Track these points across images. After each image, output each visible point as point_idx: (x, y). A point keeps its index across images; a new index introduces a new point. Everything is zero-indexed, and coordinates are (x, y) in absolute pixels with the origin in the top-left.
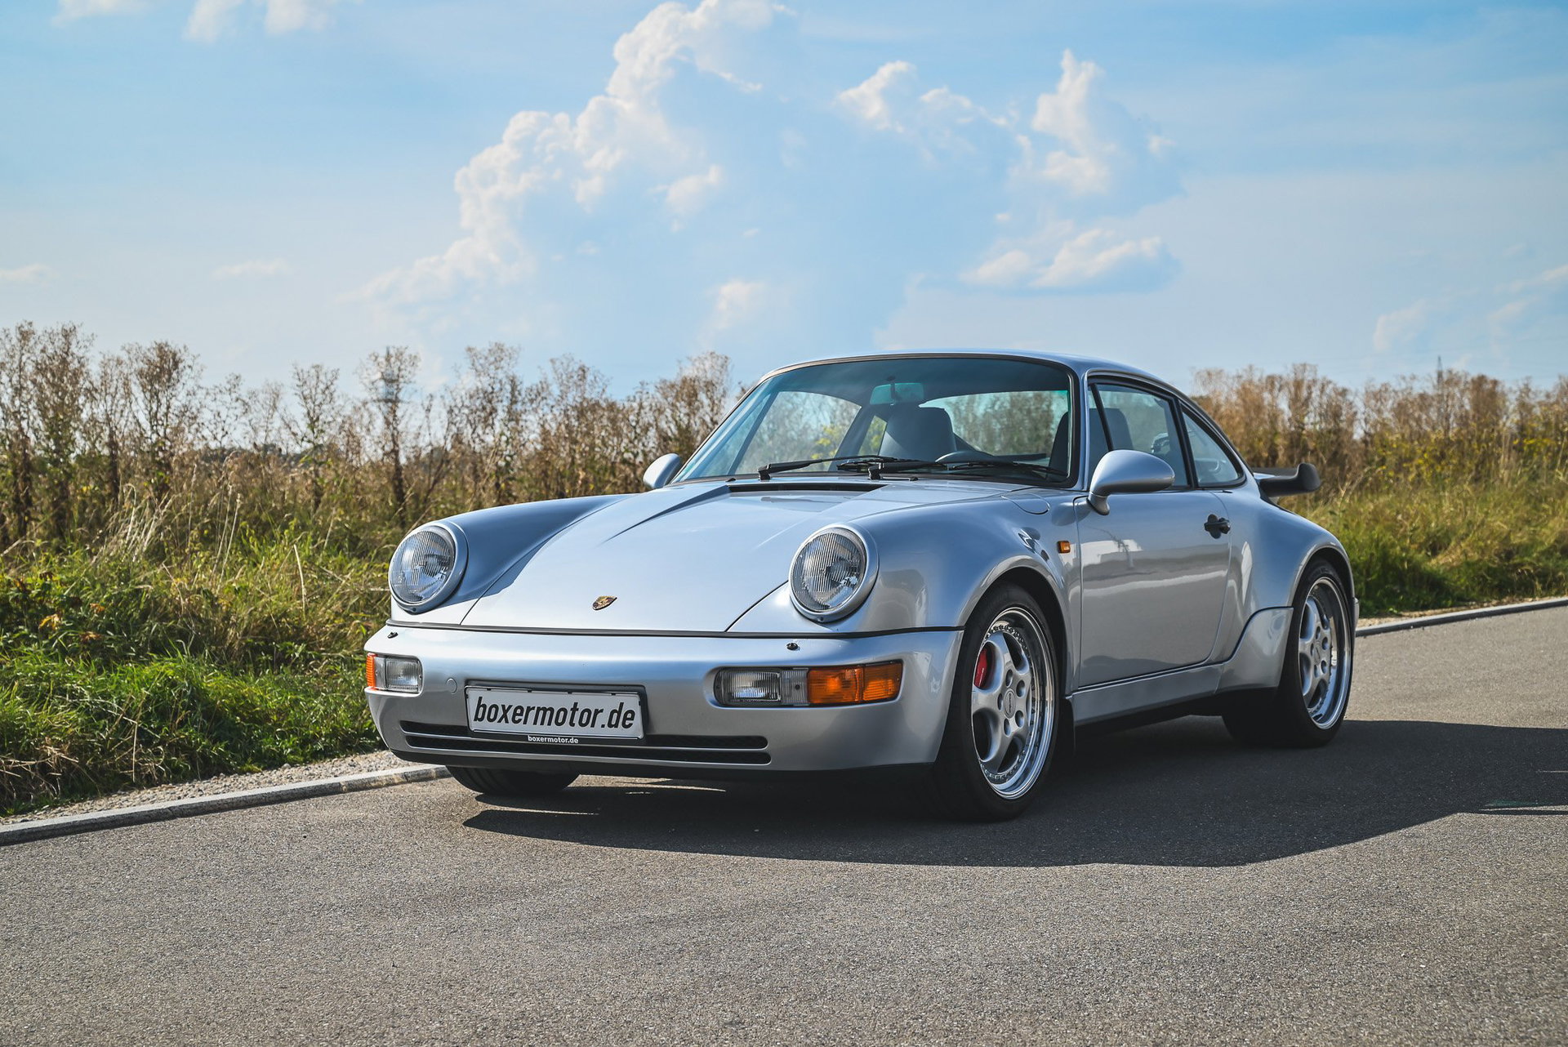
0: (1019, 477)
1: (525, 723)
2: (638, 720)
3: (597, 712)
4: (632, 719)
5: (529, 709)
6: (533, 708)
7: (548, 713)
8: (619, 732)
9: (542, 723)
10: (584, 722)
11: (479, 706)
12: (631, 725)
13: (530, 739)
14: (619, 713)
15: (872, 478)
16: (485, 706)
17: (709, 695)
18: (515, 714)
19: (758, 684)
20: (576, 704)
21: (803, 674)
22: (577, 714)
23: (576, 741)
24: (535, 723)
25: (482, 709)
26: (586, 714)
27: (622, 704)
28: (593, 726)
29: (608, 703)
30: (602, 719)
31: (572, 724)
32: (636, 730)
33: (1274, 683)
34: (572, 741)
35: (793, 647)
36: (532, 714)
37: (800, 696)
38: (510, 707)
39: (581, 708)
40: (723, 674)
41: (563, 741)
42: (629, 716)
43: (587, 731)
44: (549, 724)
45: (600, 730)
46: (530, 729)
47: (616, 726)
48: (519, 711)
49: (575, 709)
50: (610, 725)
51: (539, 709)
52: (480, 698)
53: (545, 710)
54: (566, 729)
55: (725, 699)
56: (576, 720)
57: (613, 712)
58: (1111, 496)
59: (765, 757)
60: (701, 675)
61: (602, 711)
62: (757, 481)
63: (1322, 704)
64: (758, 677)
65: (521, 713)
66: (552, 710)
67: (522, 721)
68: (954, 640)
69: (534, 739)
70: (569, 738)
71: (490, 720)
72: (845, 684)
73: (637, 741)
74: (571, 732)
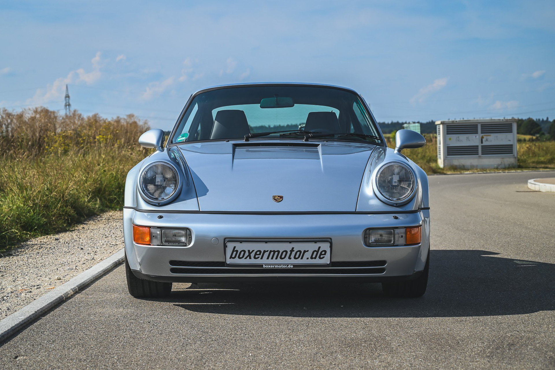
1: (262, 258)
3: (305, 252)
4: (325, 254)
5: (265, 252)
6: (267, 251)
7: (276, 253)
8: (317, 261)
9: (272, 258)
10: (297, 257)
11: (233, 251)
12: (324, 257)
13: (264, 266)
14: (318, 252)
18: (256, 254)
20: (293, 248)
21: (403, 230)
22: (294, 253)
23: (292, 266)
24: (268, 258)
25: (235, 253)
26: (298, 253)
27: (319, 248)
29: (312, 247)
30: (308, 255)
32: (326, 260)
34: (289, 266)
36: (266, 254)
38: (253, 251)
39: (296, 250)
41: (284, 267)
42: (323, 253)
43: (299, 261)
45: (305, 261)
46: (265, 262)
47: (315, 258)
48: (258, 253)
49: (292, 250)
50: (312, 258)
51: (271, 251)
52: (235, 247)
53: (274, 252)
54: (286, 261)
56: (292, 256)
61: (308, 251)
65: (259, 254)
66: (279, 252)
67: (260, 258)
69: (267, 266)
70: (288, 265)
71: (239, 258)
73: (327, 265)
74: (289, 262)
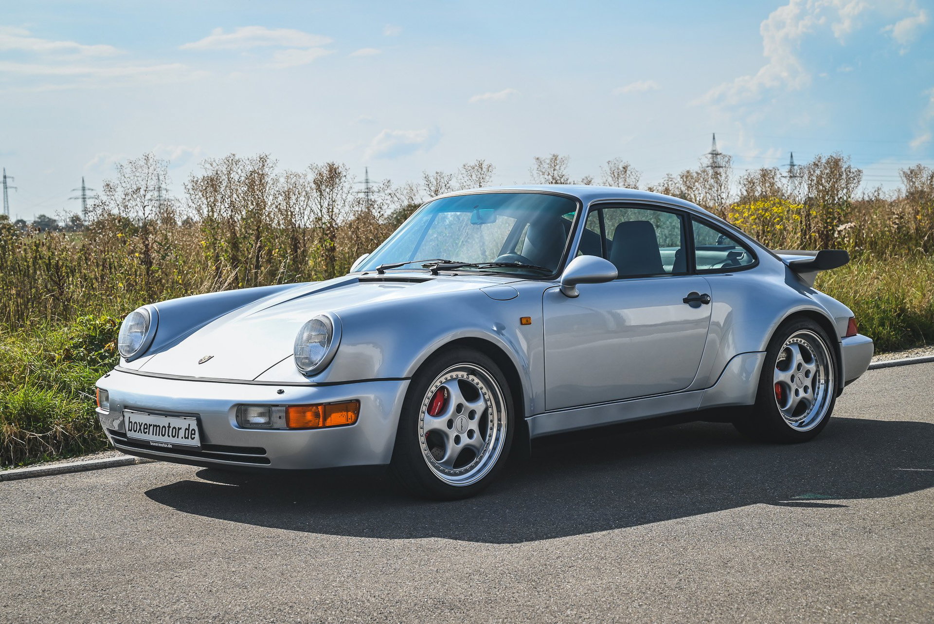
0: (521, 273)
2: (197, 436)
4: (194, 434)
12: (194, 438)
15: (433, 274)
16: (131, 422)
17: (233, 421)
18: (144, 428)
19: (261, 415)
22: (171, 429)
25: (130, 424)
27: (189, 425)
28: (178, 437)
31: (169, 436)
33: (751, 401)
35: (281, 392)
36: (151, 428)
37: (282, 423)
40: (242, 408)
44: (159, 435)
45: (180, 441)
49: (169, 427)
50: (185, 438)
54: (166, 439)
55: (244, 423)
57: (186, 429)
58: (577, 286)
59: (267, 461)
60: (227, 408)
62: (376, 275)
63: (808, 414)
64: (260, 410)
66: (159, 426)
68: (404, 386)
72: (317, 415)
